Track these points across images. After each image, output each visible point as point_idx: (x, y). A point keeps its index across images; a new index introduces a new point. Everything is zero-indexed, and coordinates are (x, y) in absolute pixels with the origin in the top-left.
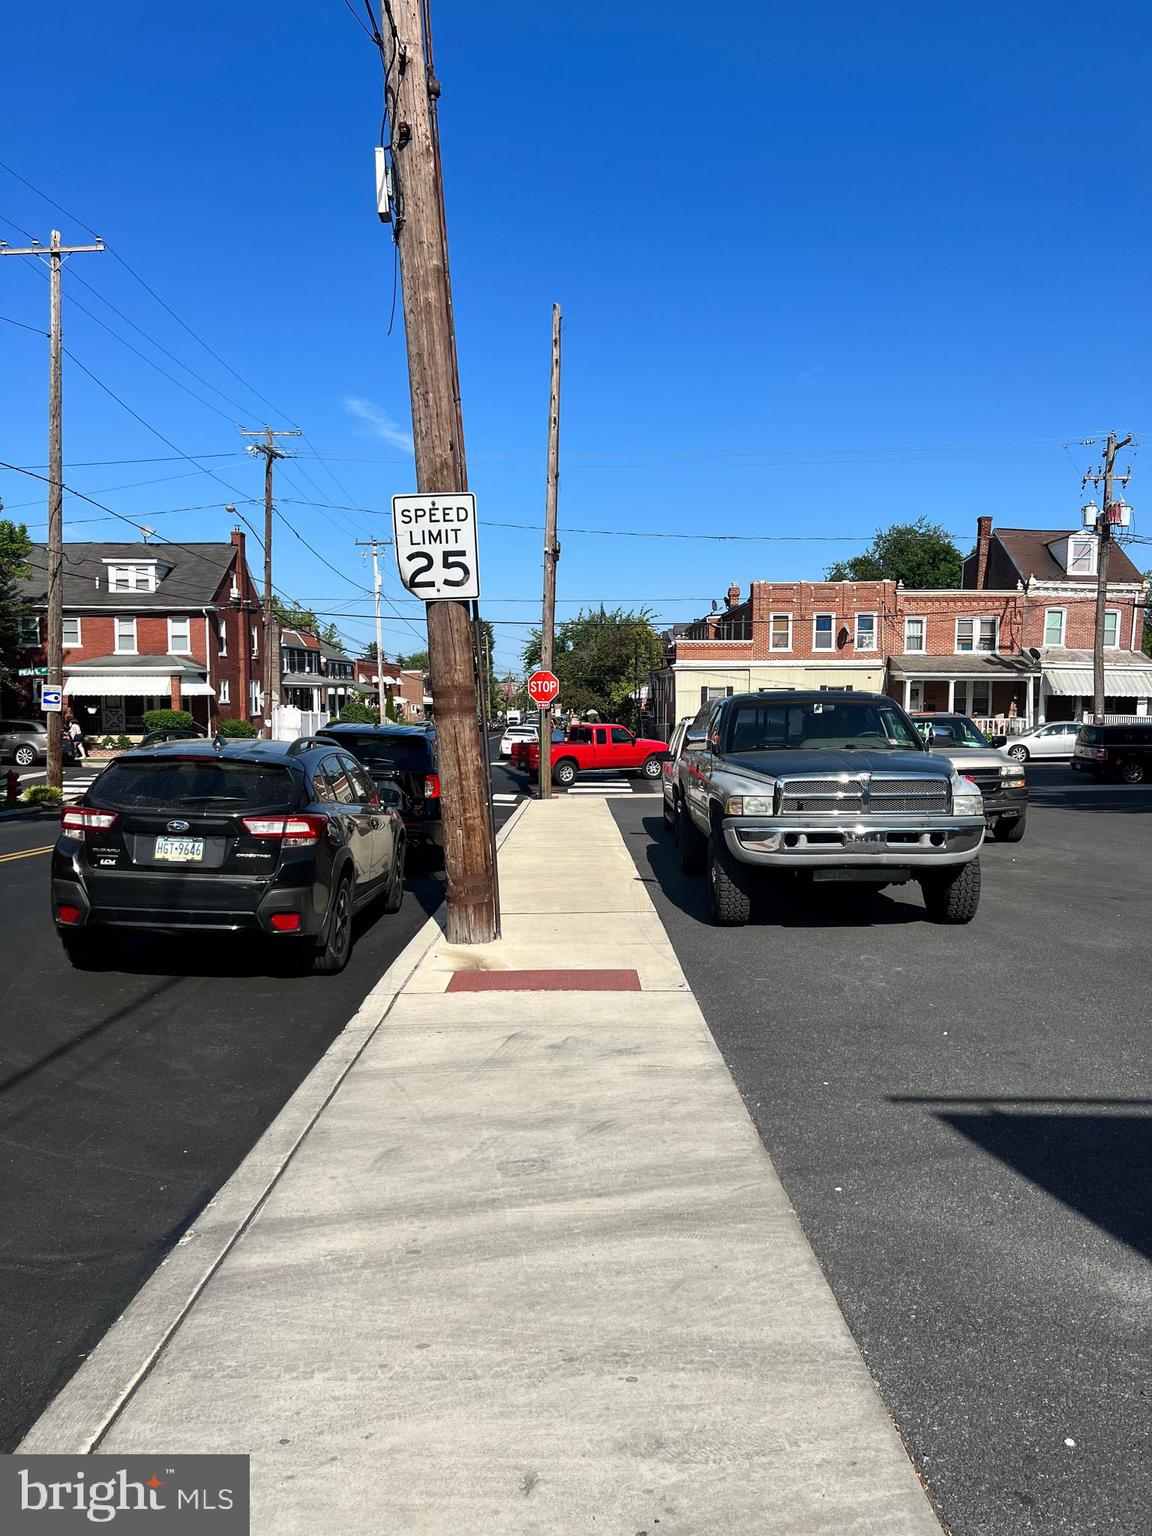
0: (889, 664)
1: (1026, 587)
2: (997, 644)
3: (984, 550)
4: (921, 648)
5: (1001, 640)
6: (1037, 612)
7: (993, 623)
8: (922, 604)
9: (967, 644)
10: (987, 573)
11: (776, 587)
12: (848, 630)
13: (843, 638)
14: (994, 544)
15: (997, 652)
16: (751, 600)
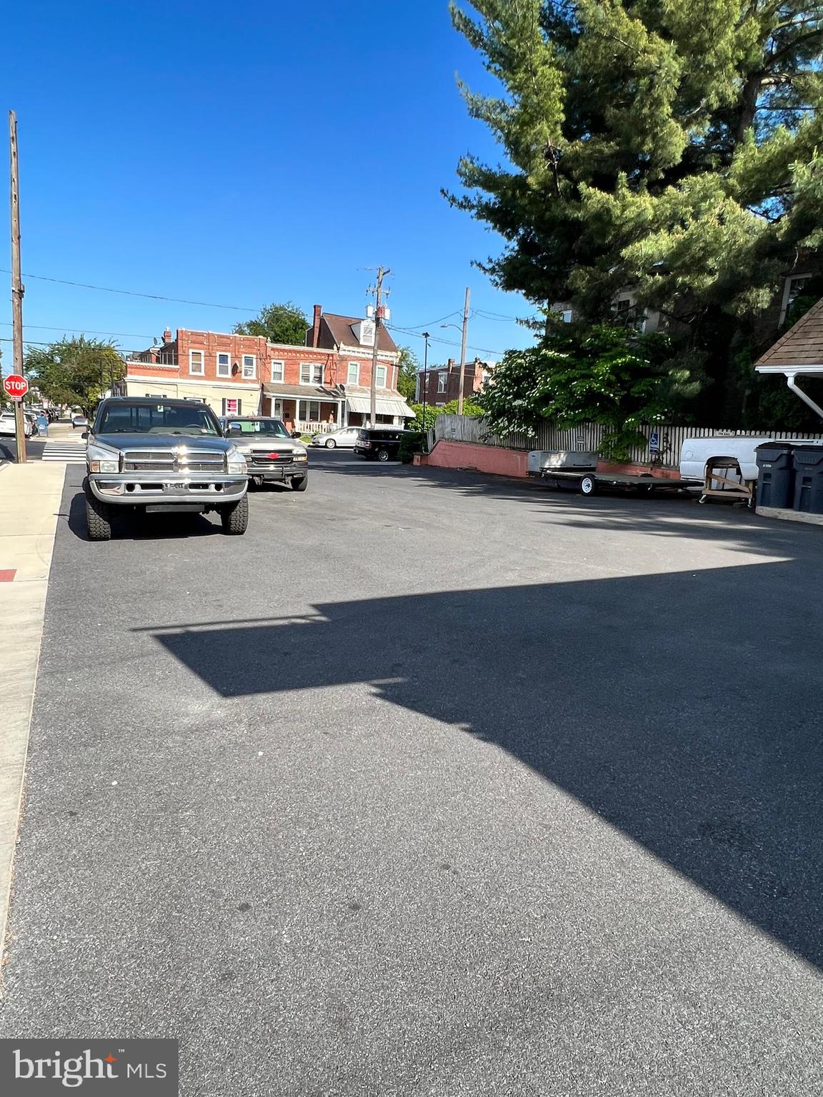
0: (263, 388)
1: (338, 349)
2: (323, 381)
3: (317, 324)
4: (281, 379)
5: (325, 378)
6: (344, 363)
7: (321, 368)
8: (281, 353)
9: (306, 379)
10: (318, 338)
11: (193, 334)
12: (238, 365)
13: (235, 369)
14: (322, 321)
15: (323, 385)
16: (177, 340)
